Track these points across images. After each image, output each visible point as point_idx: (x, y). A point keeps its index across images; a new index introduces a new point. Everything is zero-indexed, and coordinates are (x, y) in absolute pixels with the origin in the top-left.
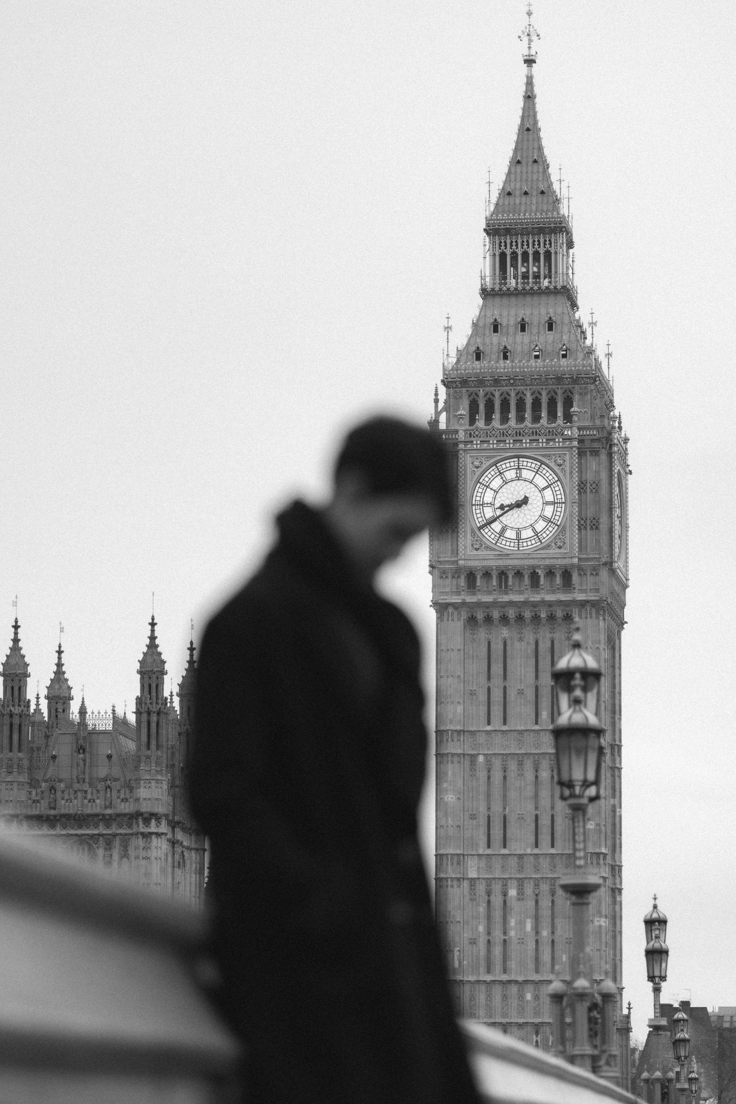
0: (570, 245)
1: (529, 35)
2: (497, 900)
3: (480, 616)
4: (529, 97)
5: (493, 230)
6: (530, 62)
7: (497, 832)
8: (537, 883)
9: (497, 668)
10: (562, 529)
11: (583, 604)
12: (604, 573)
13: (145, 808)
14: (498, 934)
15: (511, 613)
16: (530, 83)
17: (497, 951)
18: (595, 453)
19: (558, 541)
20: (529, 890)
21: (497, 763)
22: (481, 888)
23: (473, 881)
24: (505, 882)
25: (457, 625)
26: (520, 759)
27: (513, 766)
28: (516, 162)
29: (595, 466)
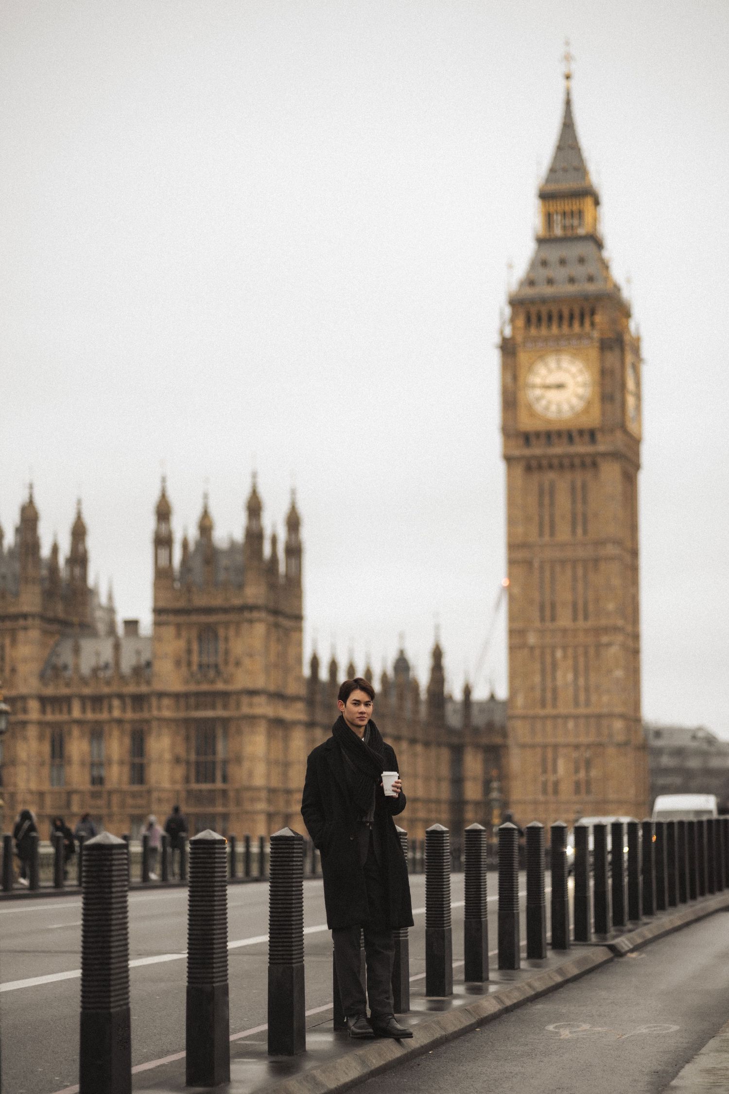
0: (597, 203)
1: (568, 58)
2: (548, 659)
3: (534, 463)
4: (568, 103)
5: (545, 196)
6: (568, 77)
7: (548, 613)
8: (576, 647)
9: (547, 501)
10: (589, 403)
11: (604, 455)
12: (619, 434)
13: (251, 601)
14: (549, 684)
15: (556, 462)
16: (568, 93)
17: (549, 695)
18: (611, 348)
19: (586, 410)
20: (570, 651)
21: (547, 568)
22: (537, 652)
23: (532, 649)
24: (553, 649)
25: (519, 470)
26: (563, 562)
27: (558, 568)
28: (560, 148)
29: (612, 358)
